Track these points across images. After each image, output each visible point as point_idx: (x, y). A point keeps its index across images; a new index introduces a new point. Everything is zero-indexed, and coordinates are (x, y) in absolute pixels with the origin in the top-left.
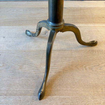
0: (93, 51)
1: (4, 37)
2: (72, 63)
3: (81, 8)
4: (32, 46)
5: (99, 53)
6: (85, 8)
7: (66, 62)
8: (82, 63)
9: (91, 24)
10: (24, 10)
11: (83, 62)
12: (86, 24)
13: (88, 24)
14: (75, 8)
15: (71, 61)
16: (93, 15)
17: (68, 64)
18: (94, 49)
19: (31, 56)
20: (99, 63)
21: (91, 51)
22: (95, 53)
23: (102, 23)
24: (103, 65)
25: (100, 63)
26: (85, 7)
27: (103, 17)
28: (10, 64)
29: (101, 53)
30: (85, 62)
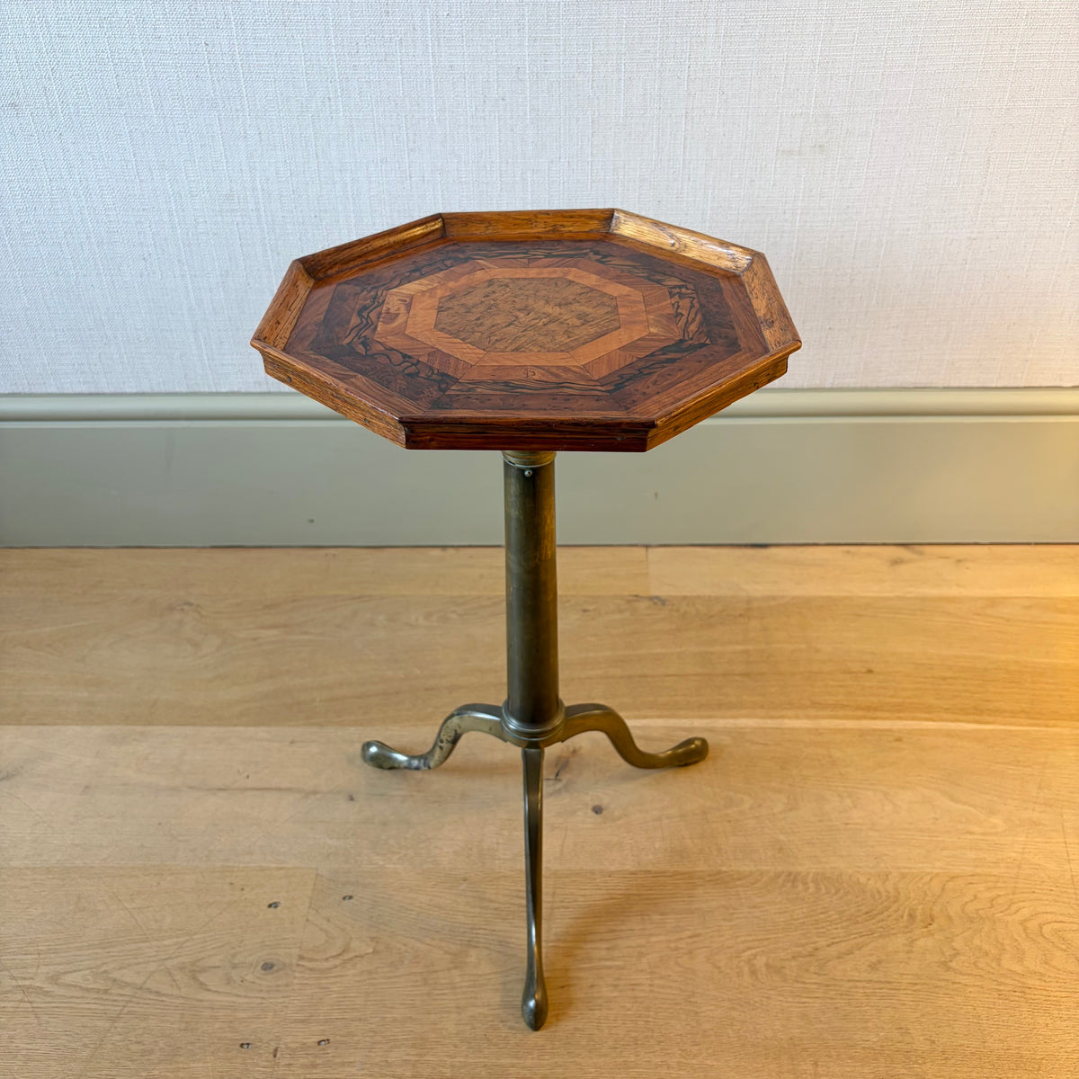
0: (795, 880)
1: (352, 799)
2: (690, 940)
3: (749, 600)
4: (495, 846)
5: (823, 890)
6: (772, 603)
7: (662, 938)
8: (739, 940)
9: (797, 717)
10: (428, 616)
11: (743, 939)
12: (772, 717)
13: (782, 717)
14: (717, 599)
15: (688, 933)
16: (817, 651)
17: (673, 945)
18: (799, 869)
19: (497, 905)
20: (817, 939)
21: (782, 878)
22: (800, 887)
23: (858, 708)
24: (833, 950)
25: (822, 942)
26: (774, 598)
27: (870, 671)
28: (405, 945)
29: (833, 891)
30: (750, 938)
